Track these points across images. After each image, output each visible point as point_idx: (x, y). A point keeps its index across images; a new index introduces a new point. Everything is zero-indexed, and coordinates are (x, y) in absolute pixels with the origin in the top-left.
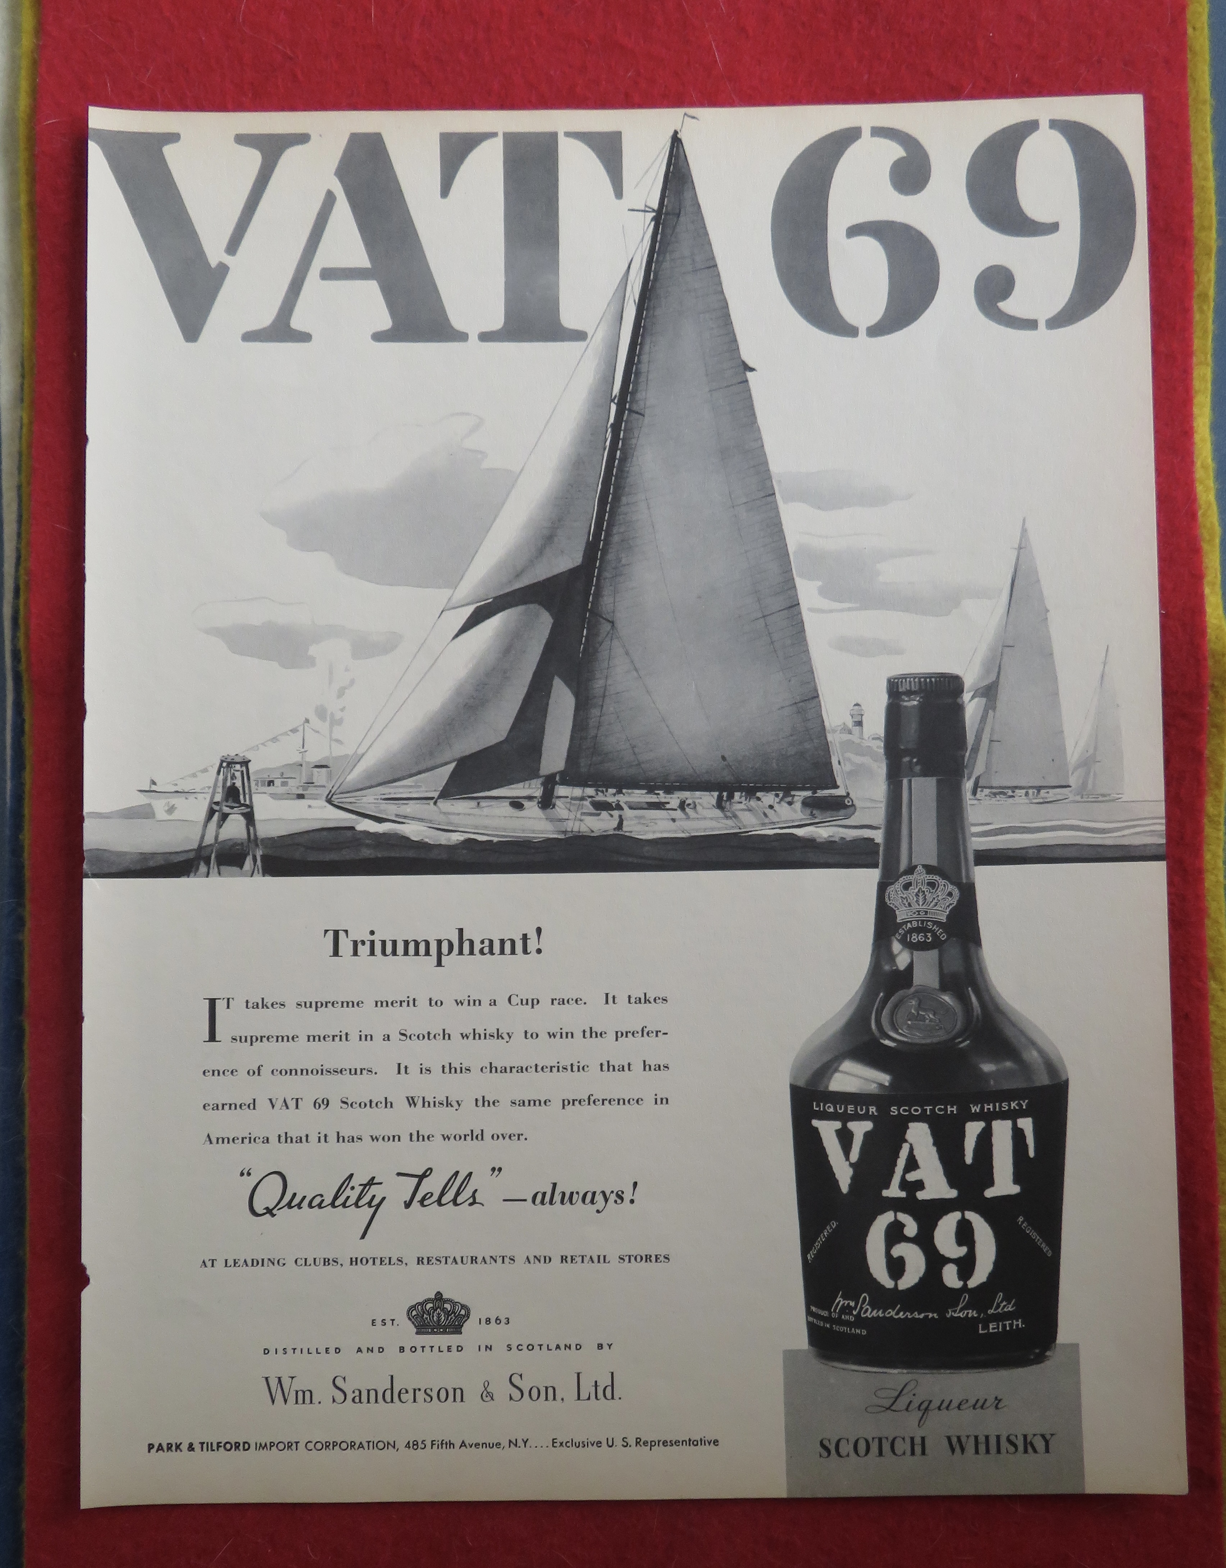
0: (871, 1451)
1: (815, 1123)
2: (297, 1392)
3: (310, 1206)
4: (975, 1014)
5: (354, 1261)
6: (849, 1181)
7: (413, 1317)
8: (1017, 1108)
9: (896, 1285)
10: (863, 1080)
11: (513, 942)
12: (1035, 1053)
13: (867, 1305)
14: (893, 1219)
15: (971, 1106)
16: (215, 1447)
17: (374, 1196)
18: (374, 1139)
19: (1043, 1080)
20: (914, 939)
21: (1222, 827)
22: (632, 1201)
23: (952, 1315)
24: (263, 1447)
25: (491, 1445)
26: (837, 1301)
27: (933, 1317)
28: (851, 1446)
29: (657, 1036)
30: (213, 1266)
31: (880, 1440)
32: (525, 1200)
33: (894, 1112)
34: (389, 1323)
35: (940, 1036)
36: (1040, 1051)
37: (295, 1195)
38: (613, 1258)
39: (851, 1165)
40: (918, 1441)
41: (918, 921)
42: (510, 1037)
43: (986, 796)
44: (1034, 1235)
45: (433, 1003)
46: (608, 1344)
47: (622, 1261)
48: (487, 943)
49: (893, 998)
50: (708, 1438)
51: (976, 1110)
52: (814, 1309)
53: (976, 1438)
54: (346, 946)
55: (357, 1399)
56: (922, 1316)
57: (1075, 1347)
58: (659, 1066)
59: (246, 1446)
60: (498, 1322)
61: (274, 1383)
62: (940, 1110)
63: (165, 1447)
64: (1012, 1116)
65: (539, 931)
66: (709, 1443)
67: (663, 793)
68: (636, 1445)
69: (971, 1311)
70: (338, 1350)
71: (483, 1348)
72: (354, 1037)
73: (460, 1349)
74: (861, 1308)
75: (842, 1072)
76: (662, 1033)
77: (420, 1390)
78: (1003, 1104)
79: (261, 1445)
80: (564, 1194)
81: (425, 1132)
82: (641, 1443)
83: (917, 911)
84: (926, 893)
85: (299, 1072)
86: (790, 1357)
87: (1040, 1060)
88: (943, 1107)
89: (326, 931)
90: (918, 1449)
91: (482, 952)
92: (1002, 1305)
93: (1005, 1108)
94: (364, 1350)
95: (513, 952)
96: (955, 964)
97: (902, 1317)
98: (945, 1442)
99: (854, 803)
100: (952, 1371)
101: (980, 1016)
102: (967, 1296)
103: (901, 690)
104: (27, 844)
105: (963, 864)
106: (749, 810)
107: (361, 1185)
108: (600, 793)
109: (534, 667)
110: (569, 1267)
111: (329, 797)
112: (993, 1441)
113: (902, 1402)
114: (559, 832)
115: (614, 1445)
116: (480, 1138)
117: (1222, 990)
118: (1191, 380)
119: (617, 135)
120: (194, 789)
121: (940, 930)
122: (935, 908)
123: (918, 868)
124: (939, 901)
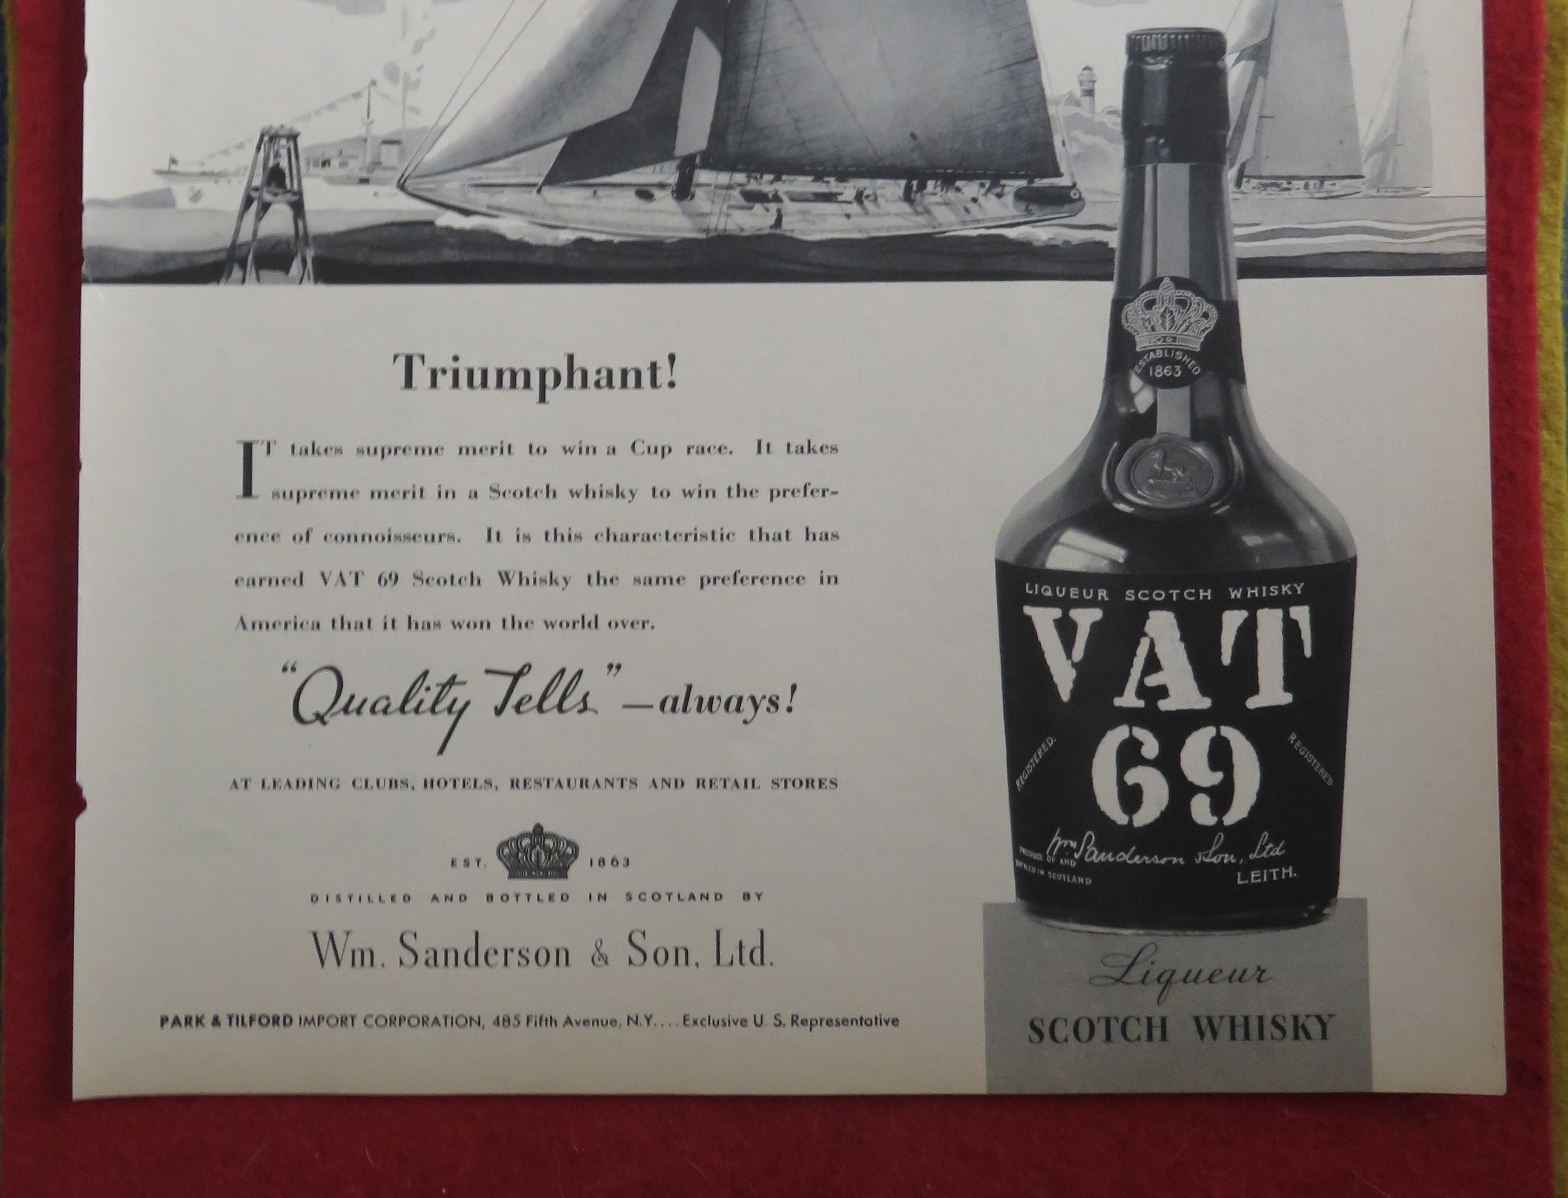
0: (1096, 1035)
1: (1028, 610)
2: (353, 952)
3: (373, 710)
4: (1237, 470)
5: (429, 784)
6: (1070, 686)
7: (505, 857)
8: (1290, 593)
9: (1131, 821)
10: (1089, 555)
11: (638, 374)
12: (1314, 523)
13: (1093, 846)
14: (1126, 735)
15: (1231, 590)
16: (247, 1020)
17: (455, 700)
18: (456, 625)
19: (1323, 556)
20: (1159, 373)
21: (1560, 231)
22: (790, 710)
23: (1202, 860)
24: (307, 1021)
25: (604, 1023)
26: (1054, 840)
27: (1178, 862)
28: (1071, 1027)
29: (824, 495)
30: (246, 786)
31: (1108, 1021)
32: (651, 707)
33: (1131, 597)
34: (473, 863)
35: (1192, 499)
36: (1321, 521)
37: (352, 697)
38: (764, 782)
39: (1074, 665)
40: (1157, 1022)
41: (1163, 349)
42: (633, 496)
43: (1253, 188)
44: (1311, 758)
45: (534, 450)
46: (757, 894)
47: (775, 786)
48: (604, 373)
49: (1130, 449)
50: (886, 1016)
51: (1236, 596)
52: (1023, 850)
53: (1233, 1019)
54: (421, 374)
55: (431, 962)
56: (1163, 861)
57: (1361, 904)
58: (827, 535)
59: (288, 1020)
60: (615, 863)
61: (324, 940)
62: (1190, 594)
63: (183, 1022)
64: (1283, 603)
65: (672, 358)
66: (887, 1023)
67: (837, 180)
68: (792, 1024)
69: (1227, 856)
70: (407, 898)
71: (595, 897)
72: (431, 493)
73: (565, 897)
74: (1085, 850)
75: (1063, 544)
76: (830, 492)
77: (512, 950)
78: (1272, 589)
79: (306, 1019)
80: (701, 700)
81: (521, 617)
82: (799, 1022)
83: (1163, 337)
84: (1175, 314)
85: (360, 538)
86: (992, 911)
87: (1320, 532)
88: (1193, 591)
89: (396, 357)
90: (1157, 1033)
91: (597, 384)
92: (1268, 847)
93: (1274, 593)
94: (441, 898)
95: (638, 384)
96: (1212, 407)
97: (1138, 862)
98: (1193, 1025)
99: (1082, 197)
100: (1202, 933)
101: (1243, 475)
102: (1223, 836)
103: (1144, 50)
104: (9, 237)
105: (1223, 276)
106: (946, 203)
107: (438, 685)
108: (752, 181)
109: (668, 16)
110: (707, 792)
111: (402, 181)
112: (1254, 1024)
113: (1136, 973)
114: (699, 230)
115: (764, 1023)
116: (593, 625)
117: (1558, 442)
120: (226, 170)
121: (1193, 362)
122: (1184, 333)
123: (1164, 281)
124: (1192, 323)
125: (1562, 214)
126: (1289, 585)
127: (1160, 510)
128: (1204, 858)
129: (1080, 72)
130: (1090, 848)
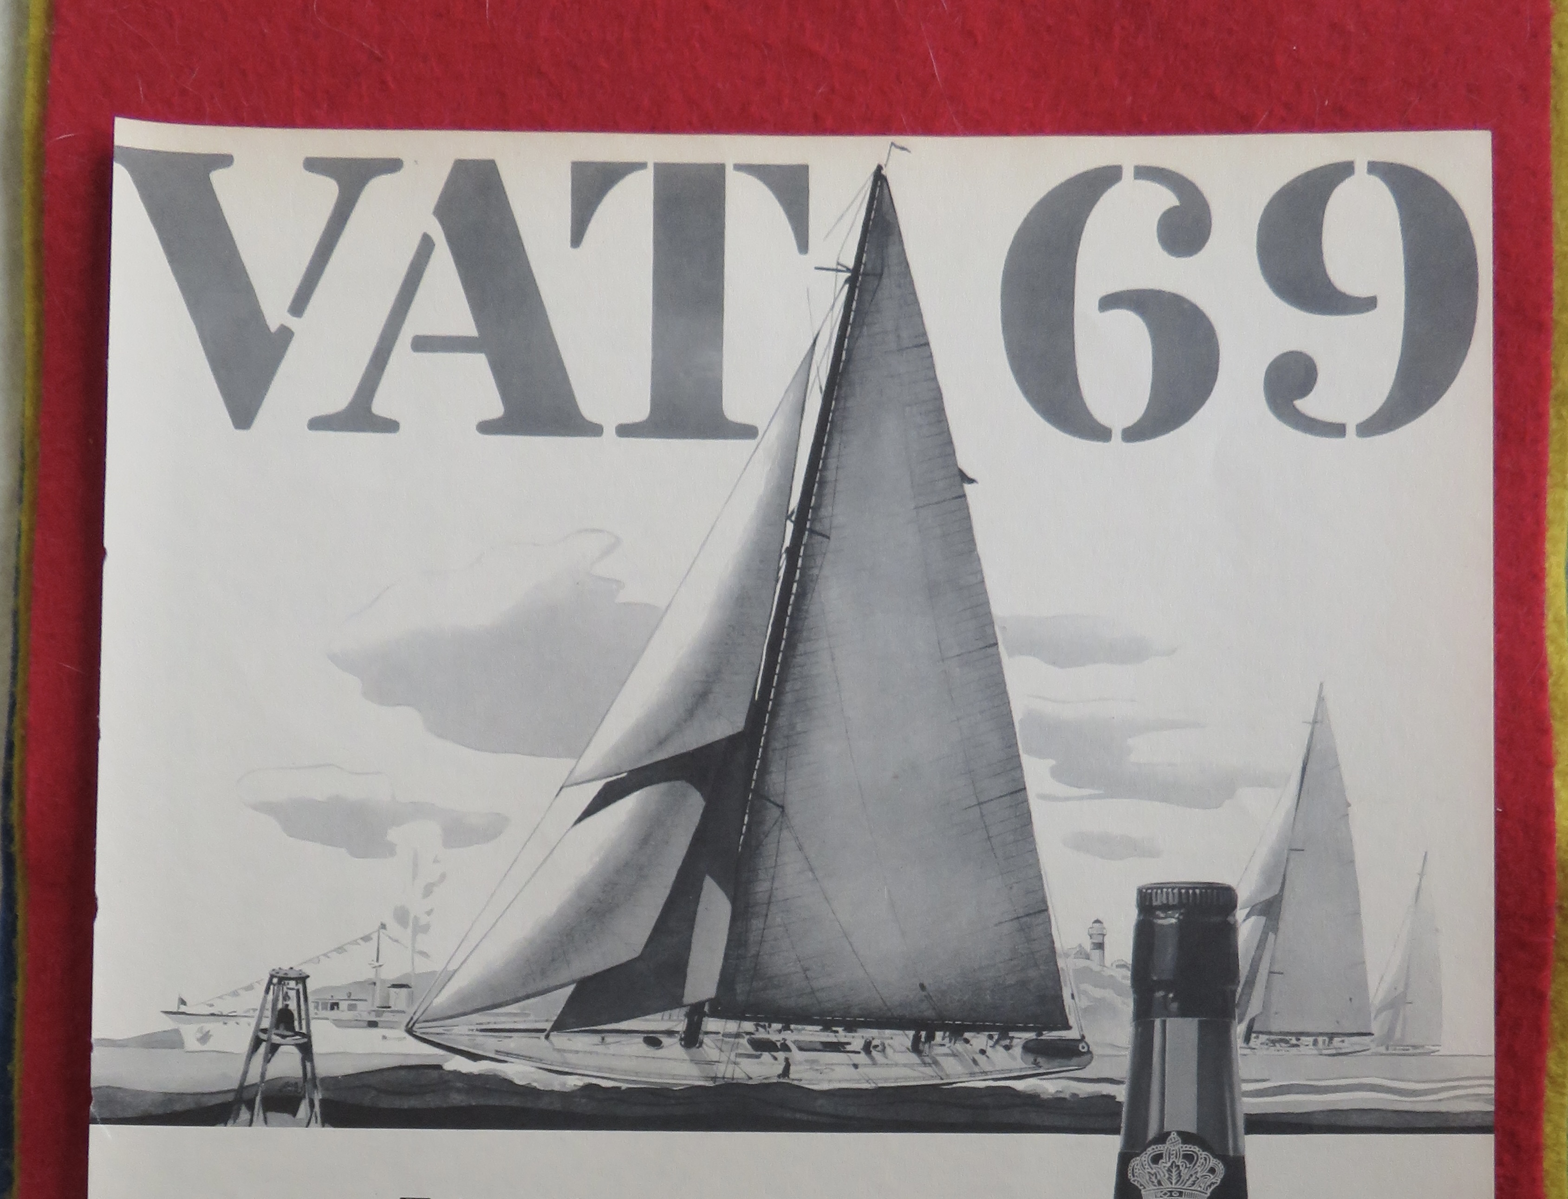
43: (1261, 1043)
67: (844, 1030)
83: (1170, 1191)
84: (1181, 1169)
99: (1090, 1050)
103: (1155, 903)
104: (17, 1077)
105: (1230, 1132)
106: (954, 1055)
108: (760, 1029)
109: (679, 863)
111: (410, 1025)
114: (707, 1078)
118: (1545, 507)
119: (803, 170)
120: (235, 1012)
122: (1192, 1188)
123: (1172, 1136)
124: (1198, 1179)
129: (1091, 925)
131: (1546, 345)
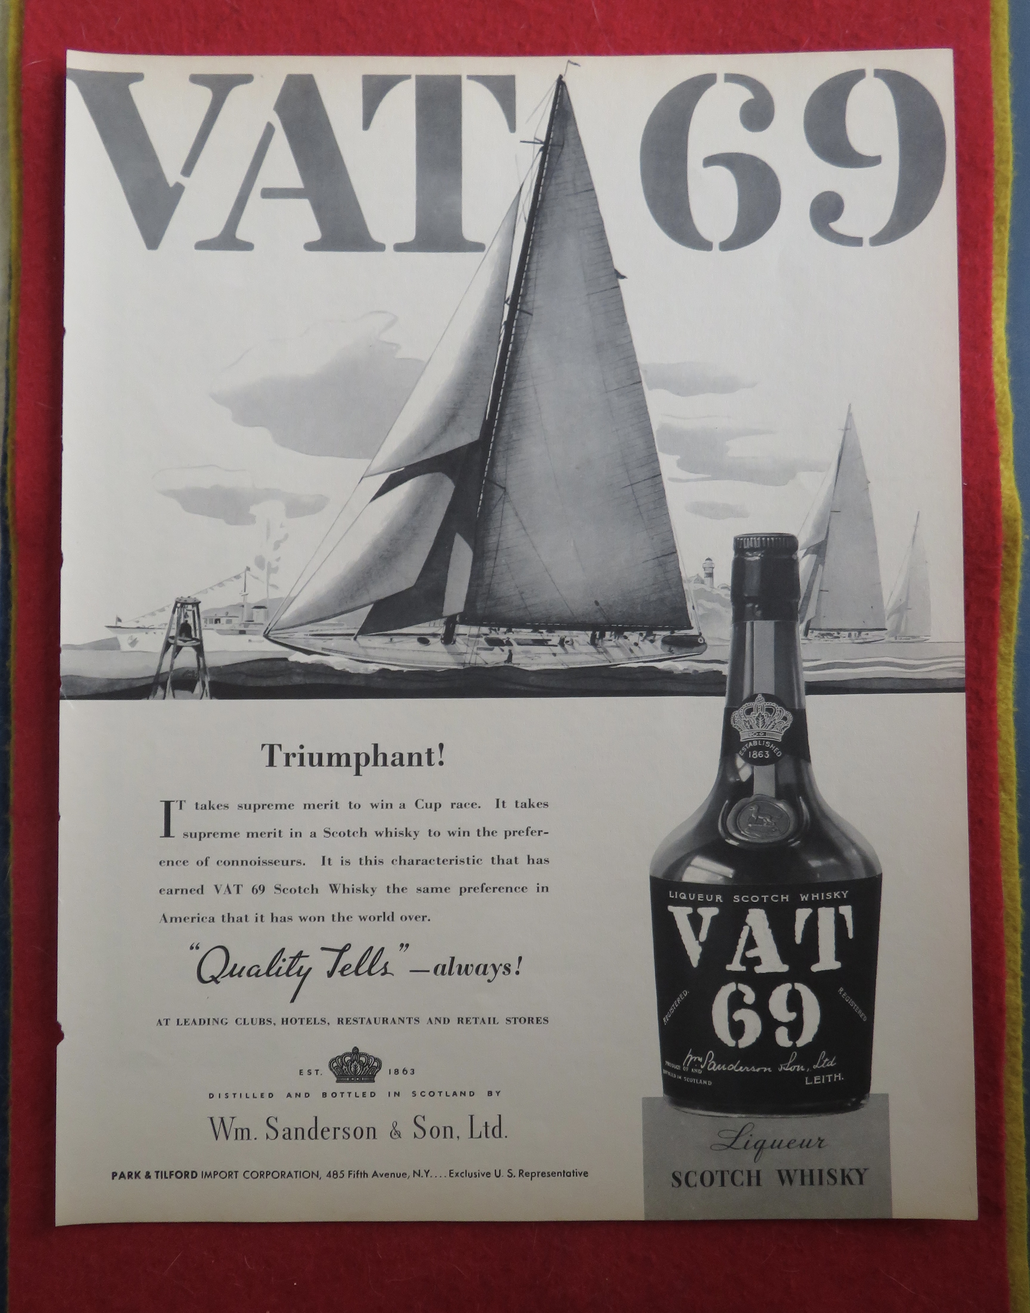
0: (715, 1182)
1: (671, 908)
2: (237, 1130)
3: (249, 974)
4: (805, 818)
5: (285, 1021)
6: (698, 957)
7: (334, 1068)
8: (839, 897)
9: (737, 1044)
10: (710, 873)
11: (419, 756)
12: (854, 852)
13: (713, 1060)
14: (734, 989)
15: (801, 895)
16: (168, 1175)
17: (302, 967)
18: (303, 919)
19: (861, 874)
20: (755, 756)
21: (1012, 664)
24: (208, 1175)
25: (399, 1175)
26: (688, 1057)
27: (768, 1070)
28: (699, 1177)
29: (539, 835)
30: (167, 1024)
31: (722, 1173)
32: (428, 971)
33: (737, 900)
34: (314, 1073)
35: (776, 837)
36: (860, 850)
37: (235, 965)
38: (501, 1019)
39: (701, 944)
40: (754, 1174)
41: (758, 740)
42: (416, 835)
43: (815, 636)
44: (852, 1003)
45: (352, 806)
46: (496, 1092)
47: (509, 1022)
48: (398, 756)
49: (736, 804)
50: (579, 1170)
51: (804, 899)
52: (668, 1063)
53: (802, 1171)
54: (279, 757)
55: (287, 1136)
56: (758, 1070)
57: (885, 1097)
58: (541, 860)
59: (194, 1175)
60: (405, 1072)
61: (217, 1122)
62: (775, 898)
63: (126, 1175)
64: (835, 904)
65: (441, 746)
66: (580, 1175)
67: (547, 631)
68: (519, 1176)
69: (799, 1066)
70: (271, 1095)
71: (392, 1094)
72: (286, 833)
73: (373, 1095)
74: (708, 1063)
75: (693, 866)
76: (543, 832)
77: (339, 1128)
78: (827, 894)
79: (206, 1173)
80: (460, 966)
81: (345, 914)
82: (524, 1174)
83: (757, 732)
84: (765, 717)
85: (240, 863)
86: (648, 1102)
87: (858, 858)
88: (777, 896)
89: (263, 745)
90: (754, 1180)
91: (393, 763)
92: (825, 1061)
93: (829, 897)
94: (293, 1095)
95: (419, 764)
96: (789, 777)
97: (742, 1071)
98: (777, 1176)
99: (705, 642)
100: (783, 1116)
101: (809, 821)
102: (796, 1054)
103: (745, 547)
104: (12, 670)
105: (796, 694)
106: (618, 647)
107: (291, 958)
108: (493, 632)
109: (439, 527)
110: (464, 1026)
111: (266, 633)
112: (816, 1174)
113: (741, 1142)
114: (459, 664)
115: (501, 1175)
116: (391, 918)
117: (1011, 800)
118: (991, 289)
119: (512, 78)
120: (153, 626)
121: (777, 748)
122: (772, 730)
123: (758, 697)
124: (776, 724)
125: (1013, 653)
126: (838, 892)
127: (755, 844)
128: (784, 1068)
129: (704, 562)
130: (711, 1062)
131: (990, 186)
